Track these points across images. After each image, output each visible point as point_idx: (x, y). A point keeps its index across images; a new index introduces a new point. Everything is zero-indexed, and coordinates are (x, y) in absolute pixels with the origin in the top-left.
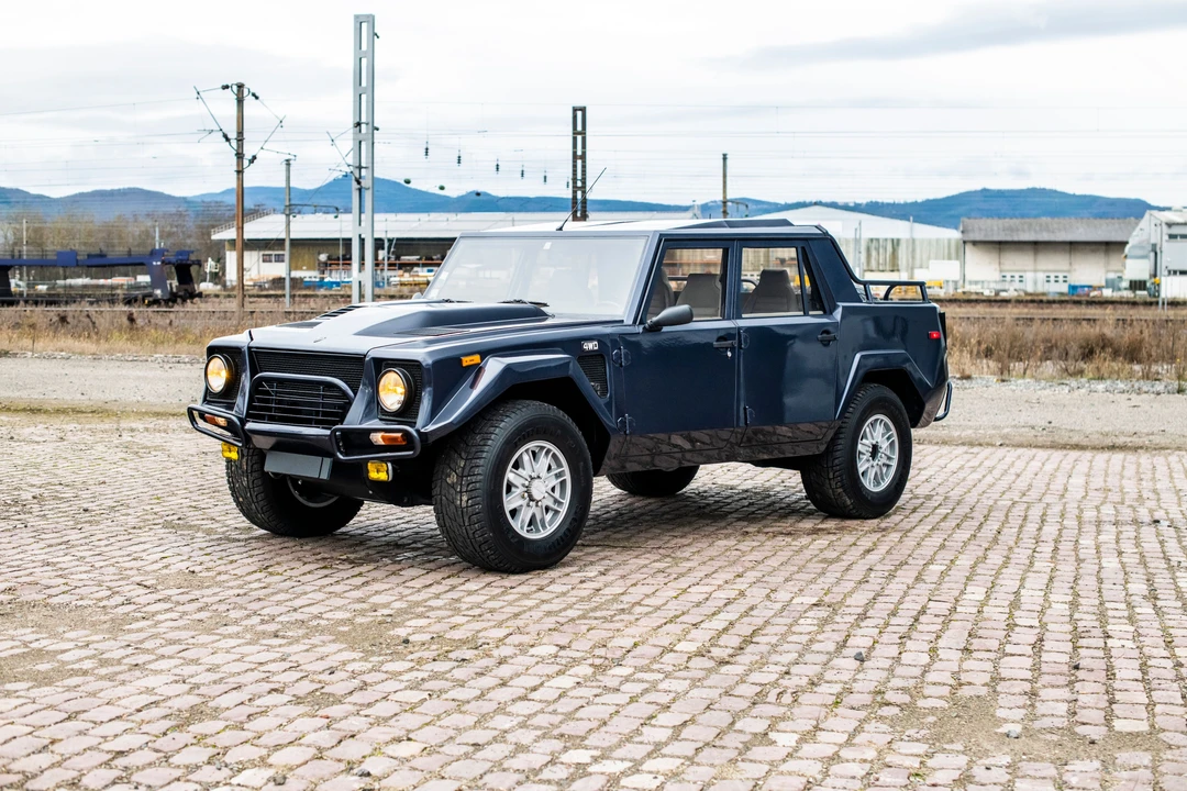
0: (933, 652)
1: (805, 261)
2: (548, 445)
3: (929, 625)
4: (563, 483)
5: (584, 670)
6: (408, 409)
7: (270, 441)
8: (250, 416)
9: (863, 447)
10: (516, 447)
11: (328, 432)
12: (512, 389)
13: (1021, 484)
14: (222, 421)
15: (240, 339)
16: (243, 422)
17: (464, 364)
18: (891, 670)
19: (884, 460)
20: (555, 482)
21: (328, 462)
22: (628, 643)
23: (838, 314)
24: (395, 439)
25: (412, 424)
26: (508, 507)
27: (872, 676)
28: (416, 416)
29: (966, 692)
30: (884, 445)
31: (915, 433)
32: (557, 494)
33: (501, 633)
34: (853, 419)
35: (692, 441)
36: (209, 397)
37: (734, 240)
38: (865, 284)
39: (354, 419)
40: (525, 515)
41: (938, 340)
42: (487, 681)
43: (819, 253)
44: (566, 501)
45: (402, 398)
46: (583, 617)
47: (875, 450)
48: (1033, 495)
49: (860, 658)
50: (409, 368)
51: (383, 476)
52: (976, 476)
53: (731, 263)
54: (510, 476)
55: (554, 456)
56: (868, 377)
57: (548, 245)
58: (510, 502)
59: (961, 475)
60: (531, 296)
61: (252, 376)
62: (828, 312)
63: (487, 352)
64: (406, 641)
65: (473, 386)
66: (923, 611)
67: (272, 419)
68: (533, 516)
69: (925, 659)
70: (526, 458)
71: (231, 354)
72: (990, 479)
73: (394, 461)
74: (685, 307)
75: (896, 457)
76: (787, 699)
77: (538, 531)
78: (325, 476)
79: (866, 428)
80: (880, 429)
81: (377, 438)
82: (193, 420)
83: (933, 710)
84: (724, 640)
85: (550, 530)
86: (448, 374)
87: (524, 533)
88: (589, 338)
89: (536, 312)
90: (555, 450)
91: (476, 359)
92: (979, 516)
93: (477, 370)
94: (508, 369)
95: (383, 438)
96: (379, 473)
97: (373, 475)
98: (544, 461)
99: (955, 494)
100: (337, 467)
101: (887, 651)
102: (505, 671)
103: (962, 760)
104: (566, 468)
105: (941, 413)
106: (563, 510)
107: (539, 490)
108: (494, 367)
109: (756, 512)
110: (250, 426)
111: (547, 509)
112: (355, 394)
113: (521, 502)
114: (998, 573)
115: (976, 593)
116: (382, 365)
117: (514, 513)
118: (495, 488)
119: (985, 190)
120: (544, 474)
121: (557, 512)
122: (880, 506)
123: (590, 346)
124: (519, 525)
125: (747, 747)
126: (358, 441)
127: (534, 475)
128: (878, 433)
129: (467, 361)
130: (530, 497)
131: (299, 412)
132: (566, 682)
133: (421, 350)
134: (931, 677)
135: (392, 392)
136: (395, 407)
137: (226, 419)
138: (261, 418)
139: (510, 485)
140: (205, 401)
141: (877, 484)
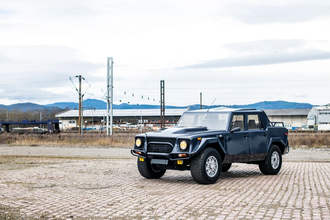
1: (260, 119)
2: (214, 157)
4: (216, 166)
6: (187, 149)
7: (152, 157)
8: (148, 151)
9: (273, 158)
10: (208, 157)
11: (168, 154)
12: (207, 145)
14: (140, 153)
15: (143, 135)
16: (147, 152)
17: (198, 139)
19: (276, 162)
20: (215, 166)
21: (167, 161)
23: (267, 130)
24: (184, 155)
25: (189, 152)
26: (207, 169)
28: (189, 150)
30: (276, 159)
31: (282, 156)
32: (215, 168)
36: (136, 147)
37: (246, 113)
38: (272, 123)
39: (175, 151)
41: (287, 135)
43: (263, 116)
44: (217, 170)
45: (186, 147)
47: (275, 159)
50: (188, 141)
51: (181, 163)
53: (245, 118)
54: (207, 163)
56: (273, 143)
57: (206, 115)
60: (204, 126)
61: (147, 143)
62: (265, 129)
63: (202, 137)
65: (199, 144)
67: (154, 152)
68: (210, 172)
70: (210, 159)
71: (142, 138)
73: (183, 160)
74: (239, 128)
75: (279, 162)
77: (211, 176)
78: (167, 164)
79: (273, 154)
80: (276, 155)
81: (180, 155)
82: (132, 153)
85: (214, 176)
86: (194, 142)
87: (209, 175)
88: (220, 134)
89: (205, 129)
90: (215, 159)
91: (200, 138)
93: (200, 141)
94: (207, 141)
95: (181, 155)
96: (180, 163)
97: (179, 163)
98: (213, 161)
100: (169, 162)
104: (217, 163)
105: (287, 152)
106: (216, 172)
108: (204, 140)
110: (148, 153)
111: (213, 171)
112: (174, 146)
113: (208, 169)
116: (180, 140)
117: (207, 170)
118: (204, 165)
119: (265, 101)
120: (213, 164)
122: (275, 172)
123: (221, 136)
124: (208, 173)
126: (176, 156)
127: (211, 163)
128: (275, 156)
129: (199, 139)
130: (211, 168)
131: (159, 150)
133: (190, 136)
135: (183, 145)
136: (184, 149)
137: (142, 152)
138: (151, 152)
139: (207, 165)
140: (135, 149)
141: (275, 167)
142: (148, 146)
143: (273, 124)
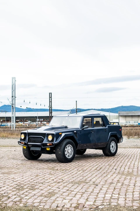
0: (125, 169)
1: (102, 120)
2: (70, 145)
3: (123, 166)
4: (72, 150)
5: (82, 171)
6: (52, 140)
7: (31, 145)
8: (28, 142)
9: (111, 146)
10: (67, 145)
11: (41, 144)
12: (66, 137)
13: (133, 152)
14: (23, 143)
15: (26, 131)
16: (27, 143)
18: (120, 170)
20: (71, 150)
21: (40, 148)
22: (86, 169)
23: (107, 127)
24: (51, 144)
26: (65, 154)
27: (117, 171)
28: (54, 141)
29: (129, 172)
30: (114, 146)
31: (118, 144)
32: (71, 152)
33: (69, 168)
34: (109, 142)
35: (87, 145)
36: (21, 139)
37: (93, 117)
38: (110, 123)
39: (45, 142)
40: (68, 155)
41: (121, 130)
42: (70, 172)
43: (104, 118)
44: (73, 153)
45: (52, 139)
46: (78, 167)
47: (113, 146)
48: (135, 153)
49: (116, 169)
50: (52, 135)
51: (49, 150)
52: (126, 151)
53: (92, 120)
54: (66, 149)
55: (71, 147)
56: (111, 136)
57: (67, 118)
58: (66, 153)
59: (124, 151)
60: (65, 125)
61: (28, 137)
62: (106, 127)
63: (62, 133)
64: (57, 169)
65: (61, 137)
66: (122, 165)
67: (32, 142)
69: (124, 169)
70: (68, 147)
71: (25, 134)
72: (128, 152)
73: (50, 147)
74: (87, 126)
75: (115, 147)
76: (108, 173)
77: (69, 157)
78: (40, 150)
79: (111, 143)
80: (113, 143)
81: (48, 144)
82: (19, 143)
83: (126, 174)
84: (98, 168)
85: (71, 157)
86: (58, 135)
87: (67, 157)
88: (75, 131)
89: (66, 127)
90: (71, 146)
91: (61, 133)
92: (128, 156)
93: (61, 135)
94: (65, 135)
96: (48, 149)
97: (47, 149)
98: (70, 147)
99: (124, 154)
100: (42, 149)
101: (119, 169)
102: (72, 171)
103: (130, 177)
104: (72, 148)
105: (122, 141)
106: (72, 154)
107: (69, 151)
108: (63, 135)
109: (96, 156)
110: (29, 143)
112: (44, 139)
114: (131, 162)
115: (129, 163)
116: (48, 134)
117: (66, 154)
118: (64, 151)
119: (122, 106)
120: (70, 149)
121: (71, 154)
122: (113, 155)
123: (75, 132)
124: (67, 156)
125: (105, 177)
126: (45, 145)
128: (113, 144)
129: (60, 134)
130: (68, 153)
131: (35, 141)
132: (80, 172)
133: (53, 132)
134: (125, 171)
135: (50, 138)
136: (51, 140)
137: (25, 143)
138: (30, 142)
139: (66, 151)
140: (20, 140)
141: (113, 151)
142: (29, 139)
143: (112, 123)
